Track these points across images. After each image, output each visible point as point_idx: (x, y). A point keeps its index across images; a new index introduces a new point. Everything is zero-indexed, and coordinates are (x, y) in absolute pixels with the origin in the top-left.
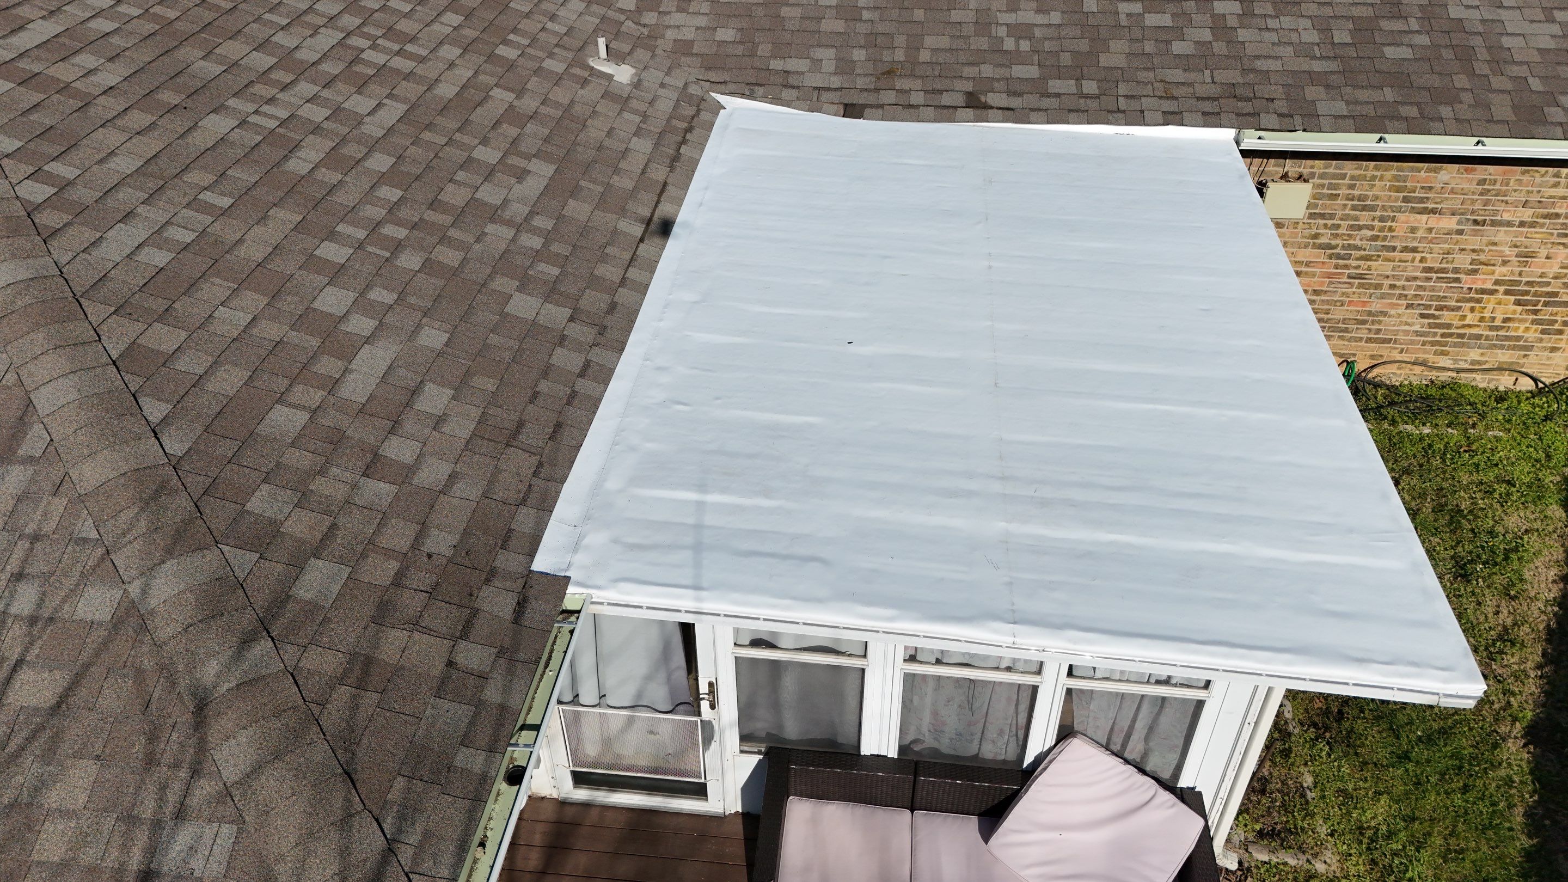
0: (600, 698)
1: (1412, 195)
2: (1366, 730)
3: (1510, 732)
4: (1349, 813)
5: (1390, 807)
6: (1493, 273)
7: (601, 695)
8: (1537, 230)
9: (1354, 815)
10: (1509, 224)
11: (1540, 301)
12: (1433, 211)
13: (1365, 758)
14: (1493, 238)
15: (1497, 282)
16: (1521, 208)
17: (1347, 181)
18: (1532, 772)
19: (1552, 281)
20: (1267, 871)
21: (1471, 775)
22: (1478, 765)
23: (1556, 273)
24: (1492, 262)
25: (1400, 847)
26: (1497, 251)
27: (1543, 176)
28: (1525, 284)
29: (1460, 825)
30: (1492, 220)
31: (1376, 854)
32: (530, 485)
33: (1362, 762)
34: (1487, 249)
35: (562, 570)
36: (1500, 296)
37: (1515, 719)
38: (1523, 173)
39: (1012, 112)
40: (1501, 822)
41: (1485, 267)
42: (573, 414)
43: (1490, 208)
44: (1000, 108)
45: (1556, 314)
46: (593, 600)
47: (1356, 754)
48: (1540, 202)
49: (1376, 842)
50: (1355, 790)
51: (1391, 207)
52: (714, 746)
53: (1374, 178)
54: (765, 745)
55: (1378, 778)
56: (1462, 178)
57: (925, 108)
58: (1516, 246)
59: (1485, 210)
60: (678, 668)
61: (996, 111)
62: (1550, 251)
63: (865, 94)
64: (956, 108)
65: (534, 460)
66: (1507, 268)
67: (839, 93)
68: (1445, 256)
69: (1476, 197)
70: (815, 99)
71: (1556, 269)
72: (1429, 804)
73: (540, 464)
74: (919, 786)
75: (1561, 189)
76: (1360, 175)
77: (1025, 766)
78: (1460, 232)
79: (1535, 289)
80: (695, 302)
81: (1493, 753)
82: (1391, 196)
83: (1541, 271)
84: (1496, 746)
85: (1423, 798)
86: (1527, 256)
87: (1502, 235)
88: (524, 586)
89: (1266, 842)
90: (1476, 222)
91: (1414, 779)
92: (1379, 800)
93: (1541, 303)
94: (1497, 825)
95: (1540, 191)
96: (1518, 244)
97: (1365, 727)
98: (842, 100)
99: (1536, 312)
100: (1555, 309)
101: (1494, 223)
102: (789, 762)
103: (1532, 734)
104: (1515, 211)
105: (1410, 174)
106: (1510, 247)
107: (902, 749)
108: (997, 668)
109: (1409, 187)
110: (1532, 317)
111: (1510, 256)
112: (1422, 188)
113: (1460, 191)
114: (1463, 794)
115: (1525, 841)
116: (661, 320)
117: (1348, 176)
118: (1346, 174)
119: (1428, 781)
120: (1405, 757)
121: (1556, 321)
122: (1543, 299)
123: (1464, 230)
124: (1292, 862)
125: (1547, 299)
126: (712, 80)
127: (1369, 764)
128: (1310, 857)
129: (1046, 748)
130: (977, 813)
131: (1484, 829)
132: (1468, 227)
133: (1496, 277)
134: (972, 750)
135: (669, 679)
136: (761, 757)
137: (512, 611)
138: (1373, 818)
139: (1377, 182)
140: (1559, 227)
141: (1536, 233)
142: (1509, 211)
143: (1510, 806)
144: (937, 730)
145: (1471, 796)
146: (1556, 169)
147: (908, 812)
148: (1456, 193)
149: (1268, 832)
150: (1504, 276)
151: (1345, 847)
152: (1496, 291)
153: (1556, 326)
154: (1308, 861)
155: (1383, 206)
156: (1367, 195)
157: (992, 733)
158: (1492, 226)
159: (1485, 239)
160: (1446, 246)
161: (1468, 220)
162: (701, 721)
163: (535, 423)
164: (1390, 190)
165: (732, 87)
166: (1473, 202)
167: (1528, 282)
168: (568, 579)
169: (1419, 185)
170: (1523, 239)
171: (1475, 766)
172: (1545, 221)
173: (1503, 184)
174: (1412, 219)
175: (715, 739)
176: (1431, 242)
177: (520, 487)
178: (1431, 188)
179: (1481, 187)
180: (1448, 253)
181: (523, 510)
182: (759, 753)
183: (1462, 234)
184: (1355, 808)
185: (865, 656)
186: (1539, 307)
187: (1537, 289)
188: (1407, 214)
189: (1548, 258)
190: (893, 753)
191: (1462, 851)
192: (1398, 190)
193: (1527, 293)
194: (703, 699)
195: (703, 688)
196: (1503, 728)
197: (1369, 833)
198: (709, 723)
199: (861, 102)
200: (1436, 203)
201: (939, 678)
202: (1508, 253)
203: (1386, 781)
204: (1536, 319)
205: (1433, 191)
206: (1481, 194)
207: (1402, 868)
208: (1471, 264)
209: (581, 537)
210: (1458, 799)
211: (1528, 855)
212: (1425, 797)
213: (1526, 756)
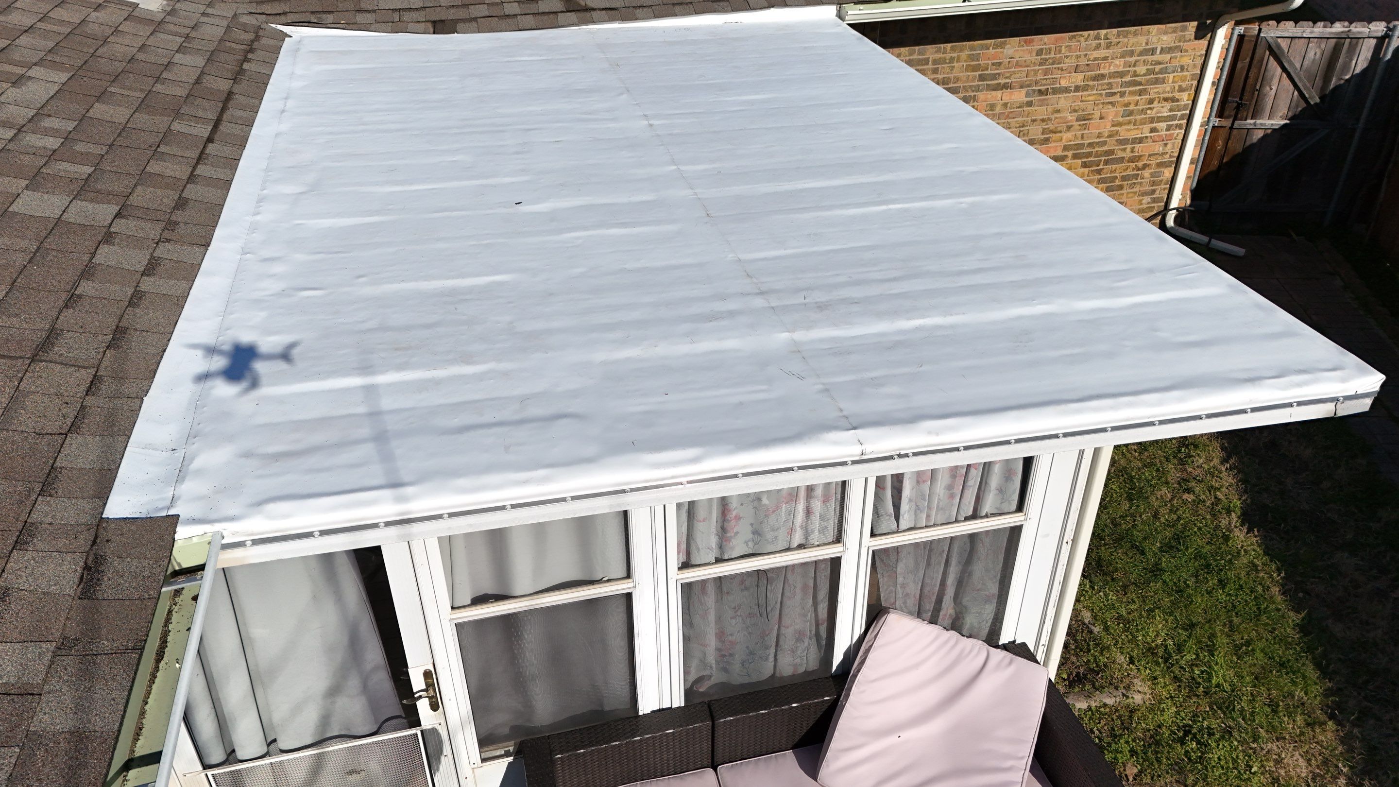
0: (269, 745)
1: (986, 72)
2: (1112, 555)
3: (1229, 524)
4: (1135, 638)
5: (1167, 621)
6: (1061, 140)
7: (269, 741)
8: (1089, 92)
9: (1140, 638)
10: (1066, 90)
11: (1101, 160)
12: (1005, 87)
13: (1122, 581)
14: (1056, 106)
15: (1066, 148)
16: (1074, 74)
17: (930, 66)
18: (1266, 553)
19: (1108, 139)
20: (1090, 719)
21: (1221, 570)
22: (1222, 559)
23: (1109, 131)
24: (1059, 129)
25: (1194, 657)
26: (1061, 117)
27: (1086, 40)
28: (1087, 146)
29: (1235, 618)
30: (1053, 88)
31: (1176, 669)
32: (83, 407)
33: (1122, 586)
34: (1053, 117)
35: (162, 509)
36: (1070, 161)
37: (1229, 512)
38: (1071, 38)
39: (617, 12)
40: (1267, 606)
41: (1054, 135)
42: (142, 316)
43: (1050, 76)
44: (603, 9)
45: (1115, 170)
46: (224, 542)
47: (1113, 579)
48: (1088, 65)
49: (1171, 657)
50: (1129, 613)
51: (970, 86)
52: (446, 762)
53: (952, 60)
54: (512, 743)
55: (1142, 596)
56: (1023, 50)
57: (523, 17)
58: (1075, 111)
59: (1046, 79)
60: (376, 668)
61: (599, 12)
62: (1103, 111)
63: (454, 10)
64: (556, 13)
65: (86, 375)
66: (1071, 134)
67: (424, 13)
68: (1021, 129)
69: (1037, 68)
70: (397, 19)
71: (1109, 128)
72: (1199, 607)
73: (96, 379)
74: (719, 733)
75: (1102, 51)
76: (940, 58)
77: (834, 668)
78: (1030, 104)
79: (1096, 150)
80: (301, 193)
81: (1228, 545)
82: (969, 76)
83: (1098, 131)
84: (1226, 539)
85: (1190, 604)
86: (1085, 119)
87: (1063, 102)
88: (94, 542)
89: (1077, 690)
90: (1040, 92)
91: (1174, 588)
92: (1154, 617)
93: (1102, 163)
94: (1265, 609)
95: (1086, 54)
96: (1077, 108)
97: (1110, 553)
98: (428, 18)
99: (1099, 172)
100: (1114, 166)
101: (1056, 91)
102: (552, 753)
103: (1248, 519)
104: (1070, 76)
105: (981, 52)
106: (1070, 113)
107: (689, 693)
108: (788, 549)
109: (982, 65)
110: (1098, 177)
111: (1071, 121)
112: (993, 64)
113: (1024, 64)
114: (1223, 588)
115: (1294, 618)
116: (258, 214)
117: (930, 60)
118: (929, 58)
119: (1188, 586)
120: (1156, 571)
121: (1116, 177)
122: (1103, 158)
123: (1032, 101)
124: (1110, 701)
125: (1106, 158)
126: (267, 13)
127: (1129, 586)
128: (1124, 691)
129: (856, 637)
130: (790, 746)
131: (1257, 617)
132: (1035, 99)
133: (1064, 142)
134: (767, 670)
135: (365, 687)
136: (511, 759)
137: (77, 580)
138: (1157, 636)
139: (955, 64)
140: (1105, 87)
141: (1089, 95)
142: (1065, 77)
143: (1267, 589)
144: (724, 656)
145: (1231, 588)
146: (1096, 32)
147: (710, 771)
148: (1021, 66)
149: (1073, 678)
150: (1071, 141)
151: (1148, 671)
152: (1066, 156)
153: (1117, 182)
154: (1124, 695)
155: (964, 87)
156: (949, 78)
157: (788, 642)
158: (1054, 94)
159: (1050, 108)
160: (1020, 119)
161: (1034, 91)
162: (422, 731)
163: (80, 330)
164: (967, 70)
165: (291, 18)
166: (1036, 72)
167: (1090, 143)
168: (174, 519)
169: (990, 62)
170: (1080, 103)
171: (1220, 560)
172: (1095, 83)
173: (1057, 52)
174: (989, 96)
175: (445, 753)
176: (1008, 117)
177: (64, 411)
178: (1000, 64)
179: (1039, 57)
180: (1023, 126)
181: (74, 440)
182: (507, 754)
183: (1031, 106)
184: (1138, 631)
185: (629, 576)
186: (1101, 167)
187: (1097, 149)
188: (985, 92)
189: (1101, 118)
190: (678, 701)
191: (1248, 643)
192: (975, 68)
193: (1089, 155)
194: (420, 697)
195: (418, 683)
196: (1223, 521)
197: (1161, 652)
198: (434, 731)
199: (450, 18)
200: (1007, 78)
201: (720, 580)
202: (1070, 118)
203: (1152, 597)
204: (1100, 179)
205: (1002, 66)
206: (1041, 64)
207: (1205, 676)
208: (1043, 133)
209: (185, 462)
210: (1221, 595)
211: (1303, 629)
212: (1192, 601)
213: (1255, 540)
